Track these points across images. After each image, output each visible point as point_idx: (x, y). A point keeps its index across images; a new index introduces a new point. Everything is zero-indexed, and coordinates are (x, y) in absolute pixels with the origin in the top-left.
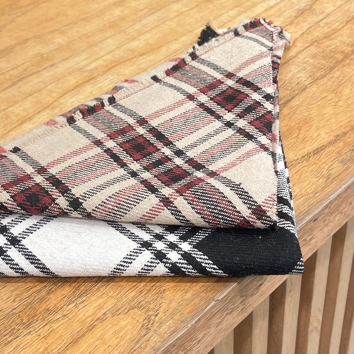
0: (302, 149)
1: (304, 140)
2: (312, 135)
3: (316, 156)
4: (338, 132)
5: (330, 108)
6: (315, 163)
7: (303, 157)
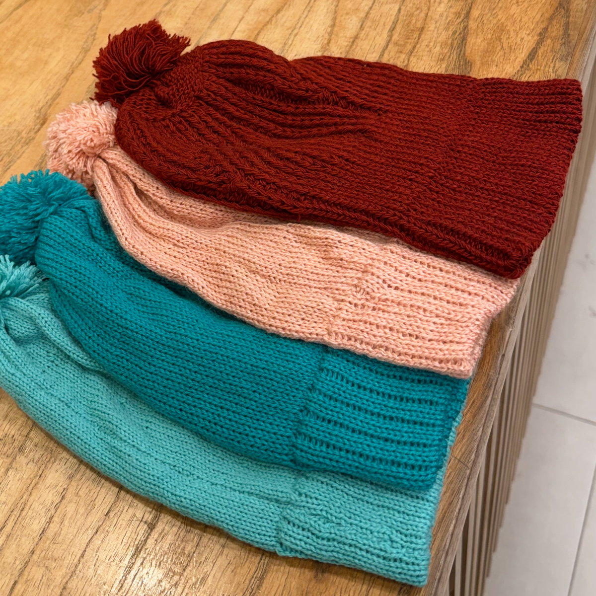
0: (515, 60)
1: (511, 49)
2: (515, 41)
3: (533, 62)
4: (539, 30)
5: (514, 7)
6: (537, 69)
7: (522, 67)
